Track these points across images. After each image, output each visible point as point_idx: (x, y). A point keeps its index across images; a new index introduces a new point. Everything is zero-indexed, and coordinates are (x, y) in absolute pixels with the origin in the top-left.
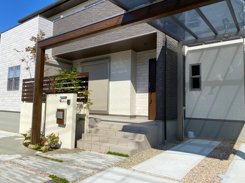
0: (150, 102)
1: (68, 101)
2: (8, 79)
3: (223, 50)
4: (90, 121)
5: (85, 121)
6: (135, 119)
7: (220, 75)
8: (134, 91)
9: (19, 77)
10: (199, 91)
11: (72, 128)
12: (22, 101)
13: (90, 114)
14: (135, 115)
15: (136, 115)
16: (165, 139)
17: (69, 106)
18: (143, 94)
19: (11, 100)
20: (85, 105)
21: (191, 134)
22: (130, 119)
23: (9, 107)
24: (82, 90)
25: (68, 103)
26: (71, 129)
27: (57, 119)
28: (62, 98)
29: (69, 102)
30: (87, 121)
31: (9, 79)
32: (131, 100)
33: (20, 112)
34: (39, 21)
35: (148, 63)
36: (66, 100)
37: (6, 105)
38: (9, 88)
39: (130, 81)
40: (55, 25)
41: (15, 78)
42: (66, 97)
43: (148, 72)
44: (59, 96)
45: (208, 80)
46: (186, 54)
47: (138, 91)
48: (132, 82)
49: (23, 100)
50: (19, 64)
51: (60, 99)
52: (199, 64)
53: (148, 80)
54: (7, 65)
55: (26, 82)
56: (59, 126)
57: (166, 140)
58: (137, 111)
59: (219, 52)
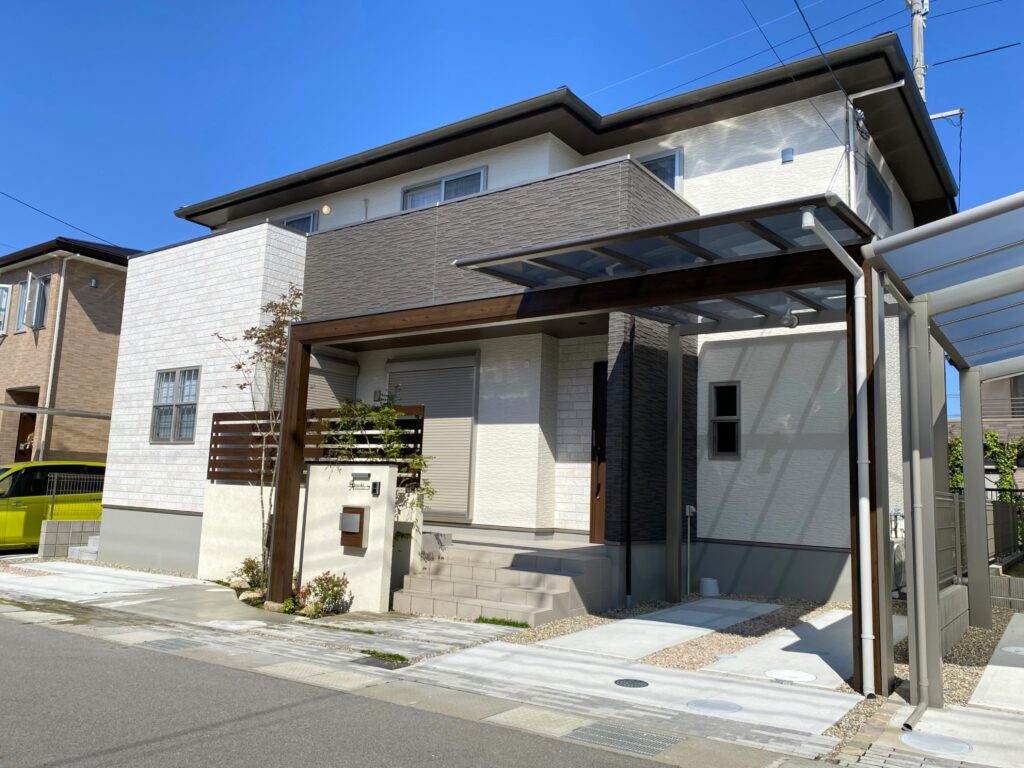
0: (596, 490)
1: (375, 485)
2: (154, 407)
3: (796, 347)
4: (425, 541)
5: (413, 542)
6: (551, 539)
7: (789, 416)
8: (550, 454)
9: (195, 404)
10: (734, 460)
11: (385, 560)
12: (208, 478)
13: (426, 522)
14: (549, 526)
15: (555, 526)
16: (628, 591)
17: (375, 499)
18: (575, 465)
19: (164, 475)
20: (413, 497)
21: (710, 585)
22: (536, 540)
23: (157, 498)
24: (405, 453)
25: (374, 491)
26: (381, 563)
27: (343, 533)
28: (356, 477)
29: (375, 489)
30: (416, 541)
31: (156, 407)
32: (538, 480)
33: (200, 515)
34: (268, 237)
35: (590, 373)
36: (369, 483)
37: (145, 489)
38: (158, 436)
39: (538, 425)
40: (313, 248)
41: (178, 406)
42: (369, 475)
43: (591, 399)
44: (350, 470)
45: (760, 431)
46: (699, 351)
47: (560, 456)
48: (543, 427)
49: (212, 476)
50: (193, 364)
51: (352, 479)
52: (733, 384)
53: (589, 423)
54: (153, 361)
55: (221, 423)
56: (346, 553)
57: (629, 596)
58: (556, 515)
59: (787, 351)
